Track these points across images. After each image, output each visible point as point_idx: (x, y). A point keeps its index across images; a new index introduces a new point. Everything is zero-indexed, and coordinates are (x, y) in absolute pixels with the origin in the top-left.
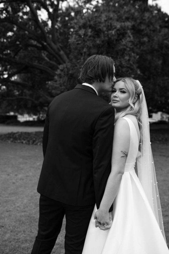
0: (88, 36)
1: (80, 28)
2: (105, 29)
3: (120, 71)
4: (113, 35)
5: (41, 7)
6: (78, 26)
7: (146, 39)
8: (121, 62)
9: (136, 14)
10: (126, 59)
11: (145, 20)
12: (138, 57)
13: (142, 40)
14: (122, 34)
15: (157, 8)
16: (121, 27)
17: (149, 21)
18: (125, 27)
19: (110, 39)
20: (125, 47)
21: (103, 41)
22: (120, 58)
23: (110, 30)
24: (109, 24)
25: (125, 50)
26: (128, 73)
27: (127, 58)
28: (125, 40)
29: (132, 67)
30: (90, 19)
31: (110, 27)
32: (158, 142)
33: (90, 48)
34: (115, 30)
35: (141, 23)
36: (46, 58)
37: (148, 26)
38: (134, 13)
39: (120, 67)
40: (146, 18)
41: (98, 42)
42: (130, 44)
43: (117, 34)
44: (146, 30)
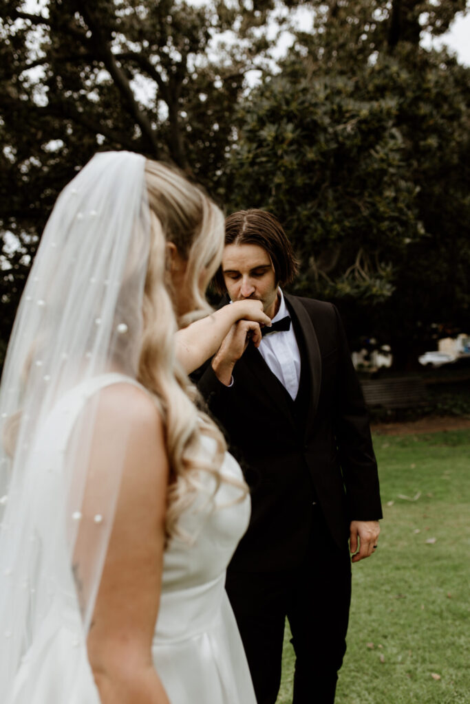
0: (287, 142)
1: (262, 122)
2: (327, 120)
3: (375, 231)
4: (349, 137)
5: (135, 72)
6: (255, 117)
7: (433, 141)
8: (373, 205)
9: (404, 75)
10: (387, 198)
11: (428, 90)
12: (418, 189)
13: (422, 143)
14: (372, 131)
15: (447, 55)
16: (371, 113)
17: (438, 94)
18: (381, 111)
19: (341, 145)
20: (385, 166)
22: (370, 196)
23: (338, 122)
24: (335, 107)
25: (384, 172)
26: (395, 233)
27: (390, 193)
28: (383, 147)
29: (404, 218)
30: (288, 96)
31: (339, 115)
33: (292, 173)
34: (354, 121)
35: (416, 100)
37: (437, 106)
38: (398, 74)
39: (373, 221)
40: (431, 85)
41: (311, 155)
42: (397, 156)
43: (362, 132)
44: (432, 116)
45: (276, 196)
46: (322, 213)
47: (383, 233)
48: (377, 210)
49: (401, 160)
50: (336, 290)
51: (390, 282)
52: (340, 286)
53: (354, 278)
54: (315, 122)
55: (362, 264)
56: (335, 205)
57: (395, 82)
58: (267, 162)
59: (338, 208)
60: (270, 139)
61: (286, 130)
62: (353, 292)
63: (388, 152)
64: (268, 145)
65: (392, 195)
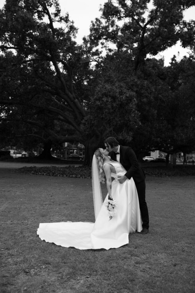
0: (109, 102)
1: (103, 96)
2: (119, 95)
3: (129, 124)
4: (124, 100)
8: (129, 118)
9: (139, 82)
10: (132, 116)
11: (144, 86)
12: (140, 114)
13: (142, 100)
14: (129, 99)
16: (129, 95)
17: (147, 87)
18: (132, 95)
19: (122, 102)
20: (132, 108)
21: (117, 105)
22: (128, 115)
23: (121, 95)
24: (120, 91)
26: (133, 124)
28: (132, 104)
29: (136, 121)
31: (121, 93)
32: (154, 176)
33: (110, 109)
34: (125, 95)
35: (141, 89)
36: (56, 100)
37: (147, 90)
38: (137, 82)
39: (128, 122)
40: (145, 85)
41: (114, 105)
42: (135, 106)
43: (127, 99)
44: (145, 93)
45: (105, 114)
46: (116, 118)
47: (131, 124)
48: (130, 119)
51: (131, 137)
52: (119, 137)
53: (123, 135)
54: (116, 96)
55: (125, 132)
57: (136, 84)
58: (104, 106)
59: (120, 117)
60: (105, 101)
61: (109, 99)
62: (122, 139)
63: (133, 106)
64: (104, 102)
65: (133, 115)
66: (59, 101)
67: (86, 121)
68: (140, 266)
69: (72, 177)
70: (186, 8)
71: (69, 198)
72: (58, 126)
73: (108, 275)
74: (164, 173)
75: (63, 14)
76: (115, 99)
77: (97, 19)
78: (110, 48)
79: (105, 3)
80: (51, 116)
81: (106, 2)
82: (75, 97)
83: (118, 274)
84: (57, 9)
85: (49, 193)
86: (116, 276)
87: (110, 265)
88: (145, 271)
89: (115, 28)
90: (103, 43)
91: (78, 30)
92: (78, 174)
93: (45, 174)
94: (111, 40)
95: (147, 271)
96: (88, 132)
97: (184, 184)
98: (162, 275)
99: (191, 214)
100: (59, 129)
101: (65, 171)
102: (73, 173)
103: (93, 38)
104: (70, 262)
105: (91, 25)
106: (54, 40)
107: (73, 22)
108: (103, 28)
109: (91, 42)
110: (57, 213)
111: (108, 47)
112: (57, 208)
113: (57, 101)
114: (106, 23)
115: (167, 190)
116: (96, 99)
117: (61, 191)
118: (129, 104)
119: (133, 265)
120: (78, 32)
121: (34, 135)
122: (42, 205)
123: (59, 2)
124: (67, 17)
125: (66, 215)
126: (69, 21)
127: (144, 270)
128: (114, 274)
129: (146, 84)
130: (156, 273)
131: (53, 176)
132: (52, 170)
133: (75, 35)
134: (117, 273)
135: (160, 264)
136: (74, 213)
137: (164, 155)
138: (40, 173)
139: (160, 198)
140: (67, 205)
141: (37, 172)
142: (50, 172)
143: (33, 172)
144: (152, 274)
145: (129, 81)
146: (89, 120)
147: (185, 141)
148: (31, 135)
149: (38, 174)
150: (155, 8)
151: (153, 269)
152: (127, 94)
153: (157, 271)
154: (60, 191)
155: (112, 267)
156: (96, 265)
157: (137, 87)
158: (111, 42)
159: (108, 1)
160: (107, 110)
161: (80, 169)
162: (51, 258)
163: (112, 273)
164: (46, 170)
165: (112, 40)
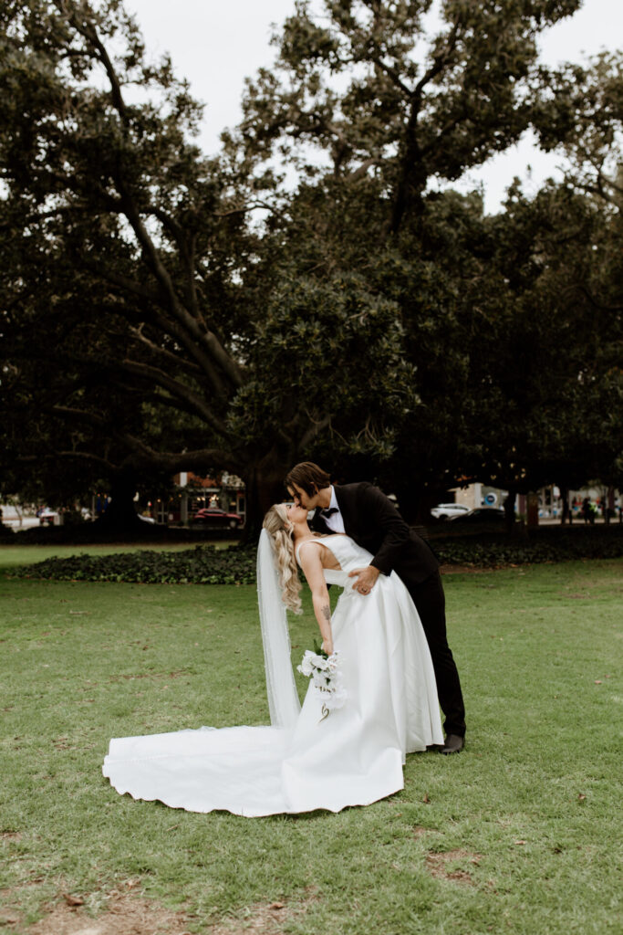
0: (315, 336)
1: (294, 317)
2: (344, 313)
3: (381, 404)
4: (362, 328)
7: (429, 324)
8: (381, 384)
9: (406, 268)
10: (391, 378)
11: (425, 281)
12: (415, 369)
13: (420, 326)
14: (380, 325)
16: (379, 311)
17: (434, 283)
18: (387, 311)
19: (356, 335)
20: (389, 353)
21: (341, 344)
22: (378, 376)
23: (354, 311)
24: (350, 299)
26: (397, 404)
27: (393, 374)
28: (387, 338)
29: (404, 392)
31: (353, 306)
32: (471, 564)
33: (318, 359)
34: (365, 311)
35: (416, 288)
36: (143, 339)
37: (433, 292)
38: (401, 268)
39: (380, 396)
40: (429, 277)
41: (332, 345)
42: (399, 345)
43: (371, 325)
44: (429, 302)
45: (304, 376)
46: (339, 387)
47: (388, 404)
48: (384, 388)
49: (401, 349)
50: (349, 449)
51: (392, 444)
52: (352, 446)
53: (364, 440)
54: (335, 317)
55: (370, 429)
56: (350, 379)
57: (399, 274)
58: (299, 349)
59: (352, 383)
60: (302, 333)
61: (314, 327)
62: (363, 451)
63: (391, 344)
64: (300, 337)
65: (395, 375)
66: (154, 341)
67: (244, 400)
68: (446, 860)
69: (208, 583)
70: (547, 24)
71: (203, 651)
72: (155, 420)
73: (345, 895)
74: (503, 556)
75: (151, 60)
76: (335, 327)
77: (263, 72)
78: (308, 163)
79: (287, 19)
80: (131, 389)
81: (290, 16)
82: (205, 324)
83: (375, 890)
84: (133, 44)
85: (136, 640)
86: (370, 898)
87: (347, 862)
88: (461, 876)
89: (321, 99)
90: (285, 147)
91: (205, 109)
92: (226, 573)
93: (119, 578)
94: (313, 136)
95: (468, 873)
96: (252, 437)
97: (567, 588)
98: (519, 885)
99: (598, 682)
100: (159, 430)
101: (184, 565)
102: (210, 569)
103: (253, 133)
104: (217, 861)
105: (244, 90)
106: (127, 145)
107: (186, 85)
108: (283, 100)
109: (248, 147)
110: (166, 703)
111: (304, 160)
112: (166, 687)
113: (148, 341)
114: (293, 82)
115: (515, 608)
116: (274, 330)
117: (175, 629)
118: (379, 340)
119: (421, 859)
120: (204, 116)
121: (78, 454)
122: (114, 679)
123: (137, 21)
124: (166, 69)
125: (195, 707)
126: (172, 80)
127: (460, 872)
128: (361, 892)
129: (430, 273)
130: (500, 878)
131: (144, 582)
132: (141, 565)
133: (195, 125)
134: (370, 886)
135: (509, 850)
136: (221, 699)
137: (498, 496)
138: (102, 577)
139: (495, 634)
140: (196, 673)
141: (93, 574)
142: (135, 569)
143: (79, 573)
144: (486, 884)
145: (377, 264)
146: (253, 396)
147: (562, 448)
148: (69, 453)
149: (98, 580)
150: (447, 28)
151: (486, 866)
152: (371, 308)
153: (502, 873)
154: (171, 629)
155: (353, 870)
156: (301, 865)
157: (404, 285)
158: (313, 144)
159: (295, 13)
160: (309, 364)
161: (231, 557)
162: (154, 850)
163: (357, 889)
164: (121, 566)
165: (316, 139)
